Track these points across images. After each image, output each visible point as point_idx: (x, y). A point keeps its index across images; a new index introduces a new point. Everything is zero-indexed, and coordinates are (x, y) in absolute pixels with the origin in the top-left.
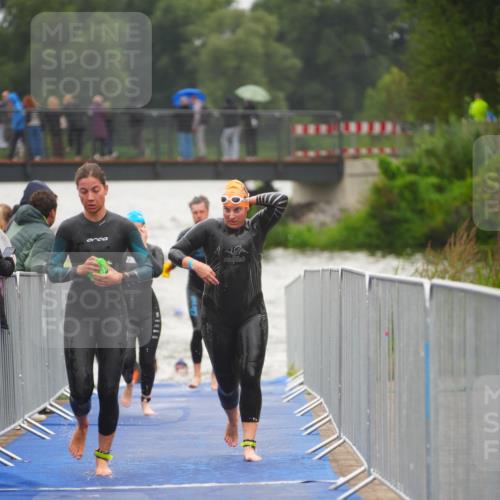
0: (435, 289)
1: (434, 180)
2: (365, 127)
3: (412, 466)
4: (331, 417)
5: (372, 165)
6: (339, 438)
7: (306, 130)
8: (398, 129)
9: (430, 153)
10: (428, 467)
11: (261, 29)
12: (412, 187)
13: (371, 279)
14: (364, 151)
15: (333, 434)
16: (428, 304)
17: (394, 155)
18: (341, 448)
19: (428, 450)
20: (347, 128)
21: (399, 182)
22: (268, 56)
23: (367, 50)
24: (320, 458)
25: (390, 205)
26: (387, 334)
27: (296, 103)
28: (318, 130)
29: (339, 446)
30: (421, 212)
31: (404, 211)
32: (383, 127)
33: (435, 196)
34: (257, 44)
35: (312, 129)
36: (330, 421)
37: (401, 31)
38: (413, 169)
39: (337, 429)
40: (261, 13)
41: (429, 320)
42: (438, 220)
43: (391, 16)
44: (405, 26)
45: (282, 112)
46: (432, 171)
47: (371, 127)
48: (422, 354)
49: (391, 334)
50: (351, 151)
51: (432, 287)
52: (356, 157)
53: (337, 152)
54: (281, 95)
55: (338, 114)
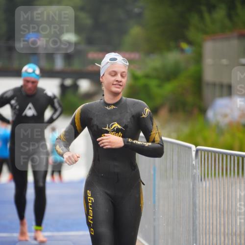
3: (146, 226)
10: (154, 227)
19: (154, 219)
48: (152, 172)
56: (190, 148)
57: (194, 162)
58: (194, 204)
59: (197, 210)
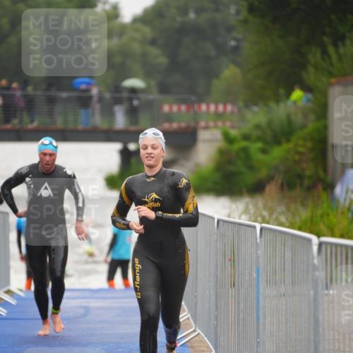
0: (263, 230)
1: (260, 145)
2: (212, 108)
4: (189, 315)
5: (217, 134)
6: (195, 331)
7: (171, 108)
8: (236, 110)
9: (258, 127)
11: (138, 36)
12: (245, 150)
13: (218, 221)
14: (211, 124)
15: (191, 328)
16: (258, 241)
17: (233, 127)
18: (197, 338)
19: (258, 342)
20: (200, 107)
21: (236, 146)
22: (144, 55)
23: (213, 53)
24: (182, 345)
25: (230, 162)
26: (230, 260)
27: (164, 89)
28: (179, 108)
29: (195, 336)
30: (251, 168)
31: (239, 166)
32: (225, 107)
33: (261, 157)
34: (136, 47)
35: (175, 108)
36: (188, 318)
37: (237, 40)
38: (246, 137)
39: (194, 325)
40: (139, 25)
41: (259, 252)
42: (263, 173)
43: (230, 29)
44: (240, 36)
45: (154, 96)
46: (259, 139)
47: (217, 108)
48: (255, 275)
49: (232, 260)
50: (202, 124)
51: (262, 229)
52: (206, 128)
53: (192, 124)
54: (153, 83)
55: (193, 98)
56: (309, 240)
57: (316, 261)
58: (316, 322)
59: (321, 330)
